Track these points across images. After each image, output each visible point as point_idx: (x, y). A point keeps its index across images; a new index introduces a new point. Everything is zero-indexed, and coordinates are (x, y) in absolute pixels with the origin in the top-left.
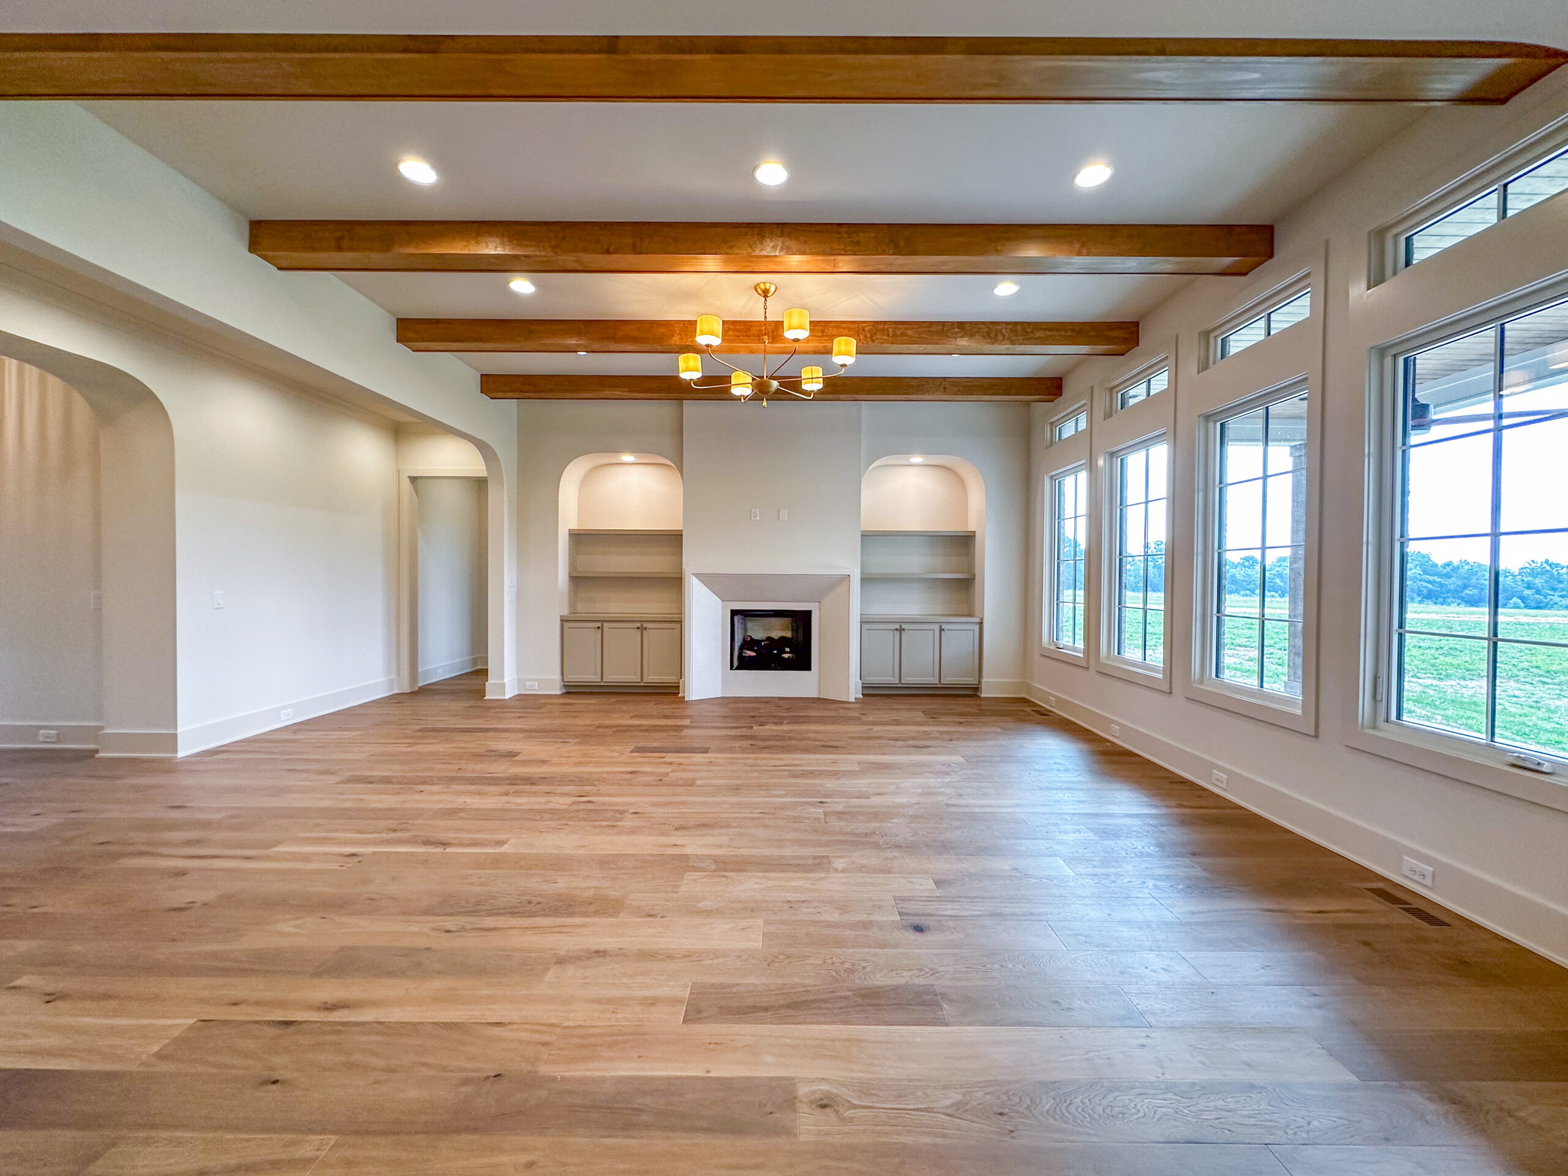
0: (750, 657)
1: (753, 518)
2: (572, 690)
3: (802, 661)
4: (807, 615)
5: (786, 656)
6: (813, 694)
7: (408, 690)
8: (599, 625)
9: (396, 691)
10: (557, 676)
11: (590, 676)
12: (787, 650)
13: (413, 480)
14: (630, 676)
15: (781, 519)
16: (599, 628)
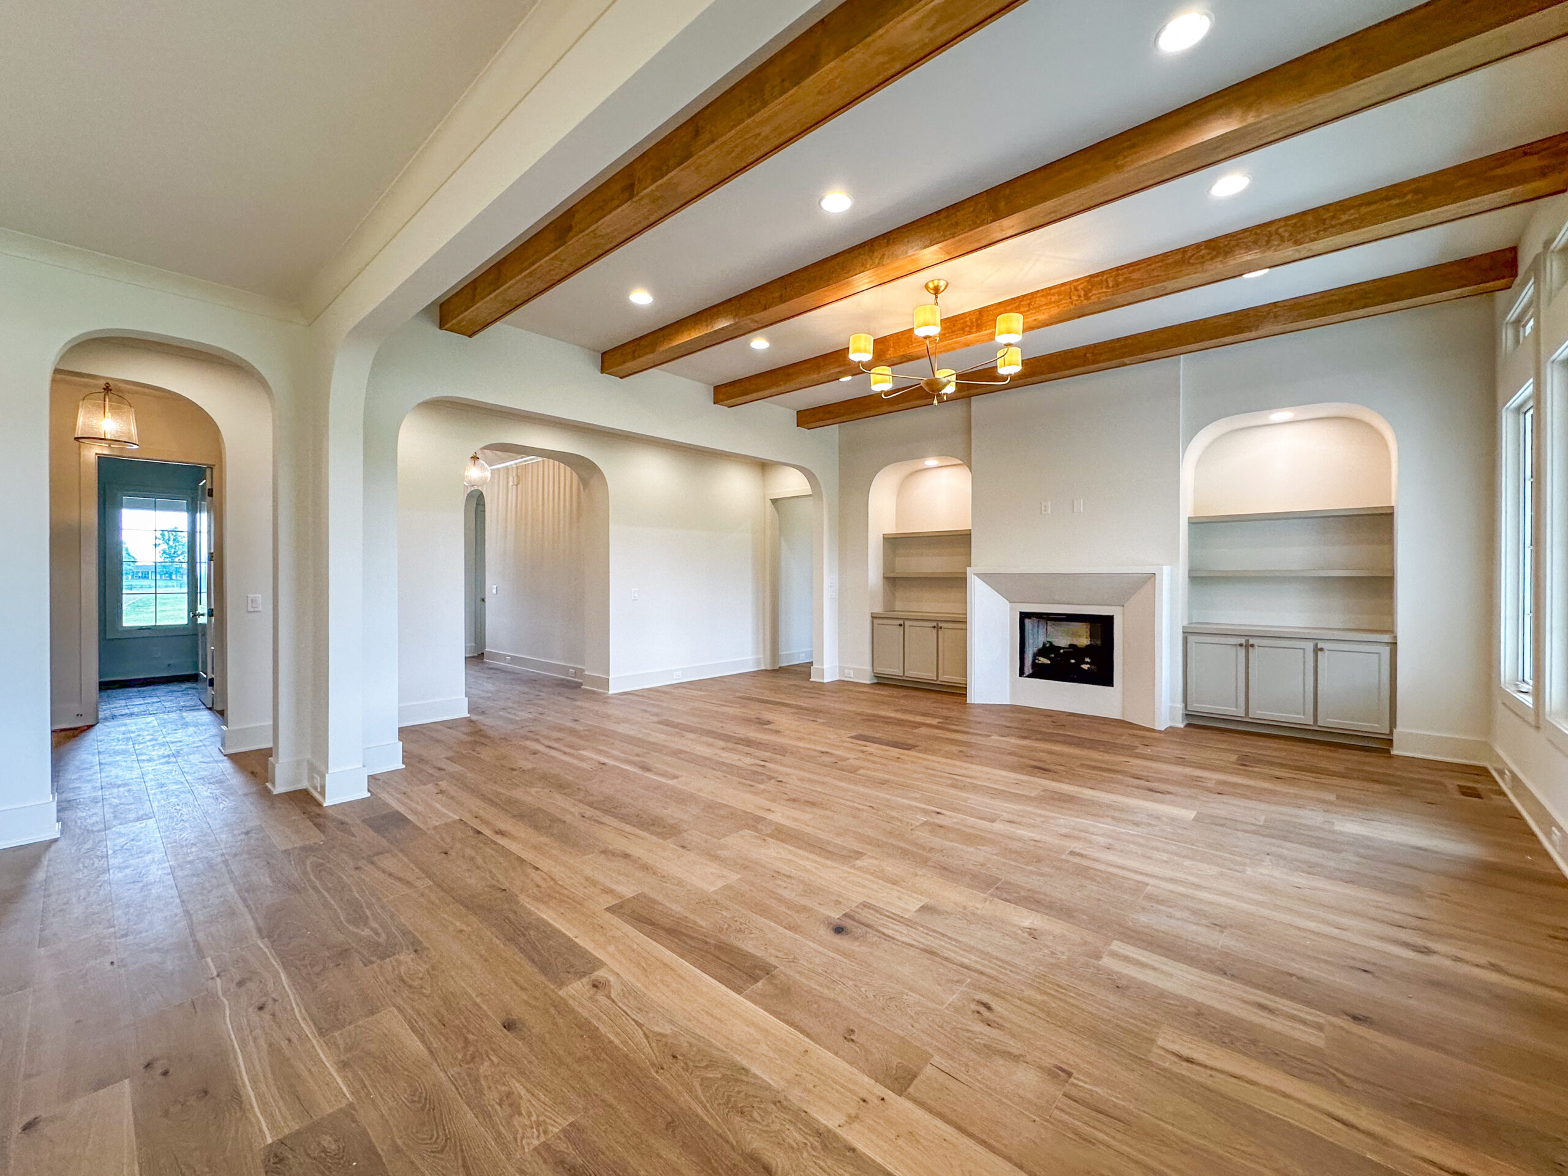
0: (1043, 664)
1: (1043, 512)
2: (882, 682)
3: (1103, 676)
4: (1108, 621)
5: (1085, 667)
6: (1117, 715)
7: (769, 669)
8: (901, 622)
9: (763, 668)
10: (868, 668)
11: (895, 671)
12: (1088, 660)
13: (774, 501)
14: (927, 674)
15: (1075, 510)
16: (901, 625)
